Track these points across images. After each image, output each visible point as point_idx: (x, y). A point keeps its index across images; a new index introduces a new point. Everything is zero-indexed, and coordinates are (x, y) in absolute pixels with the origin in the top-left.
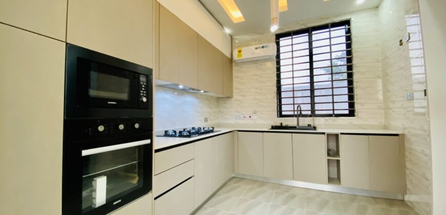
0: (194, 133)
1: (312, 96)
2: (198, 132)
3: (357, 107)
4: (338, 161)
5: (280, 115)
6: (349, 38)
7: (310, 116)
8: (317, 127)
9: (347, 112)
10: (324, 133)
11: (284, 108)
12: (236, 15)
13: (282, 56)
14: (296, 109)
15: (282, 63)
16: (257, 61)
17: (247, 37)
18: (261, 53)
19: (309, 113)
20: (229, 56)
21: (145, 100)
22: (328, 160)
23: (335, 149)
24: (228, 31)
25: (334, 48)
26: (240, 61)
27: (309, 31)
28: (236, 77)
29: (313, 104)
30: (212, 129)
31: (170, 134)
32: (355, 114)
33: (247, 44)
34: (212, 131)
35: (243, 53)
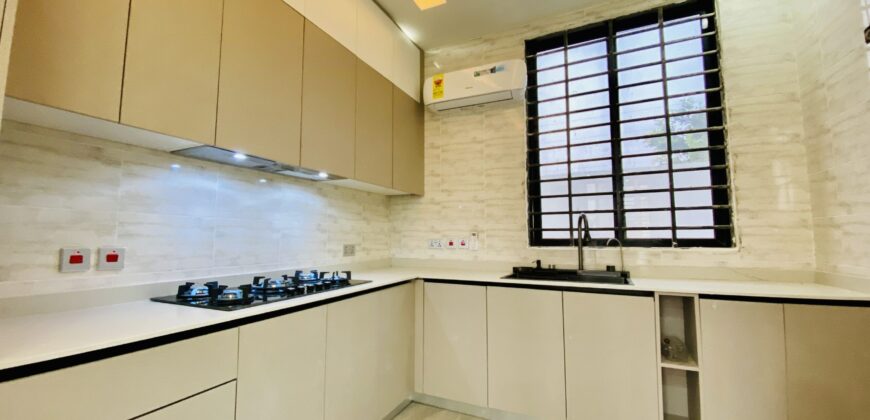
1: (618, 194)
3: (738, 221)
5: (536, 238)
6: (710, 43)
7: (613, 243)
8: (631, 274)
9: (710, 234)
10: (650, 294)
11: (547, 222)
13: (542, 94)
14: (575, 226)
15: (542, 109)
16: (481, 105)
17: (457, 51)
18: (489, 85)
19: (611, 235)
20: (413, 94)
22: (663, 369)
23: (681, 335)
24: (410, 34)
26: (440, 107)
28: (433, 146)
29: (619, 213)
30: (344, 276)
32: (734, 239)
33: (458, 65)
34: (344, 283)
35: (445, 85)
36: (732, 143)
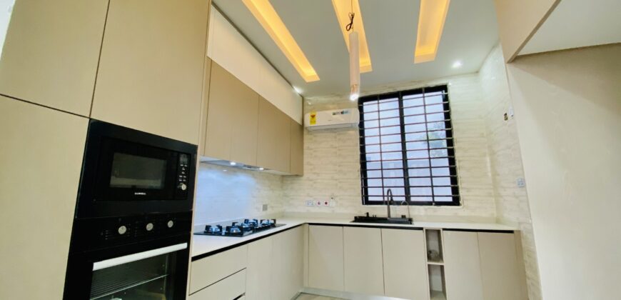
0: (247, 229)
1: (406, 178)
2: (254, 228)
3: (462, 193)
4: (442, 267)
5: (366, 201)
6: (447, 107)
7: (405, 204)
8: (414, 219)
9: (450, 199)
10: (421, 229)
11: (370, 191)
12: (309, 73)
13: (366, 125)
14: (386, 194)
15: (367, 133)
16: (335, 129)
17: (322, 99)
18: (340, 119)
19: (403, 199)
20: (299, 121)
21: (184, 187)
22: (429, 265)
23: (437, 250)
24: (298, 90)
25: (429, 118)
26: (312, 128)
27: (399, 95)
28: (308, 148)
29: (407, 187)
30: (273, 222)
31: (214, 230)
32: (460, 202)
33: (323, 107)
34: (273, 225)
35: (316, 118)
36: (457, 155)
